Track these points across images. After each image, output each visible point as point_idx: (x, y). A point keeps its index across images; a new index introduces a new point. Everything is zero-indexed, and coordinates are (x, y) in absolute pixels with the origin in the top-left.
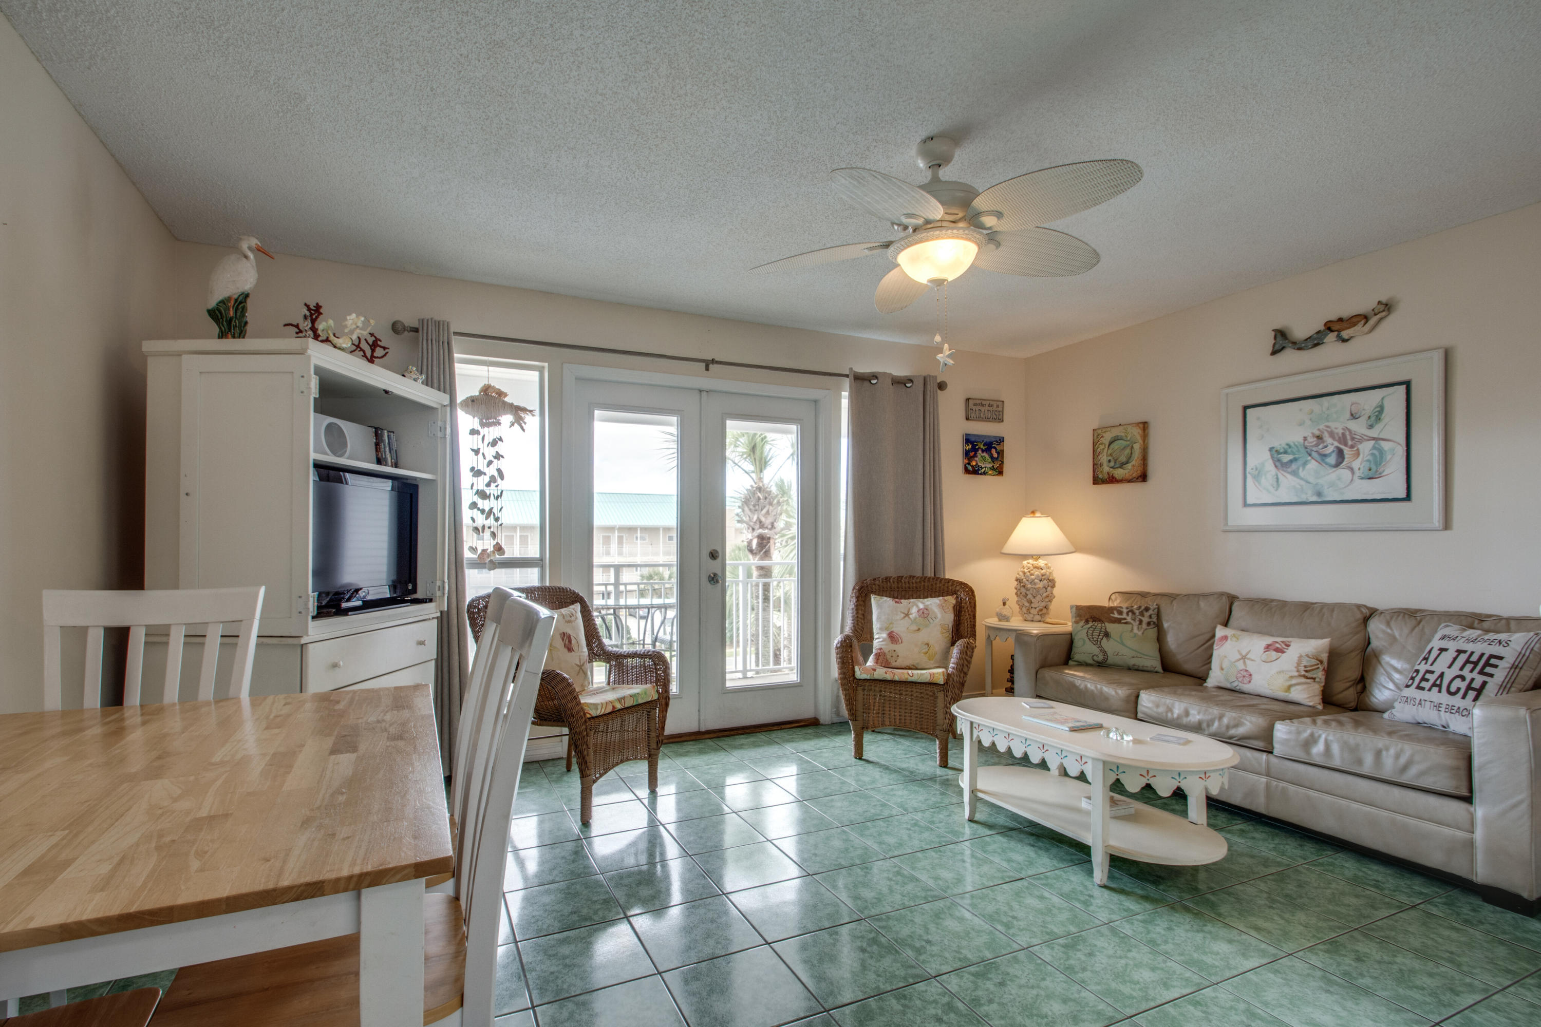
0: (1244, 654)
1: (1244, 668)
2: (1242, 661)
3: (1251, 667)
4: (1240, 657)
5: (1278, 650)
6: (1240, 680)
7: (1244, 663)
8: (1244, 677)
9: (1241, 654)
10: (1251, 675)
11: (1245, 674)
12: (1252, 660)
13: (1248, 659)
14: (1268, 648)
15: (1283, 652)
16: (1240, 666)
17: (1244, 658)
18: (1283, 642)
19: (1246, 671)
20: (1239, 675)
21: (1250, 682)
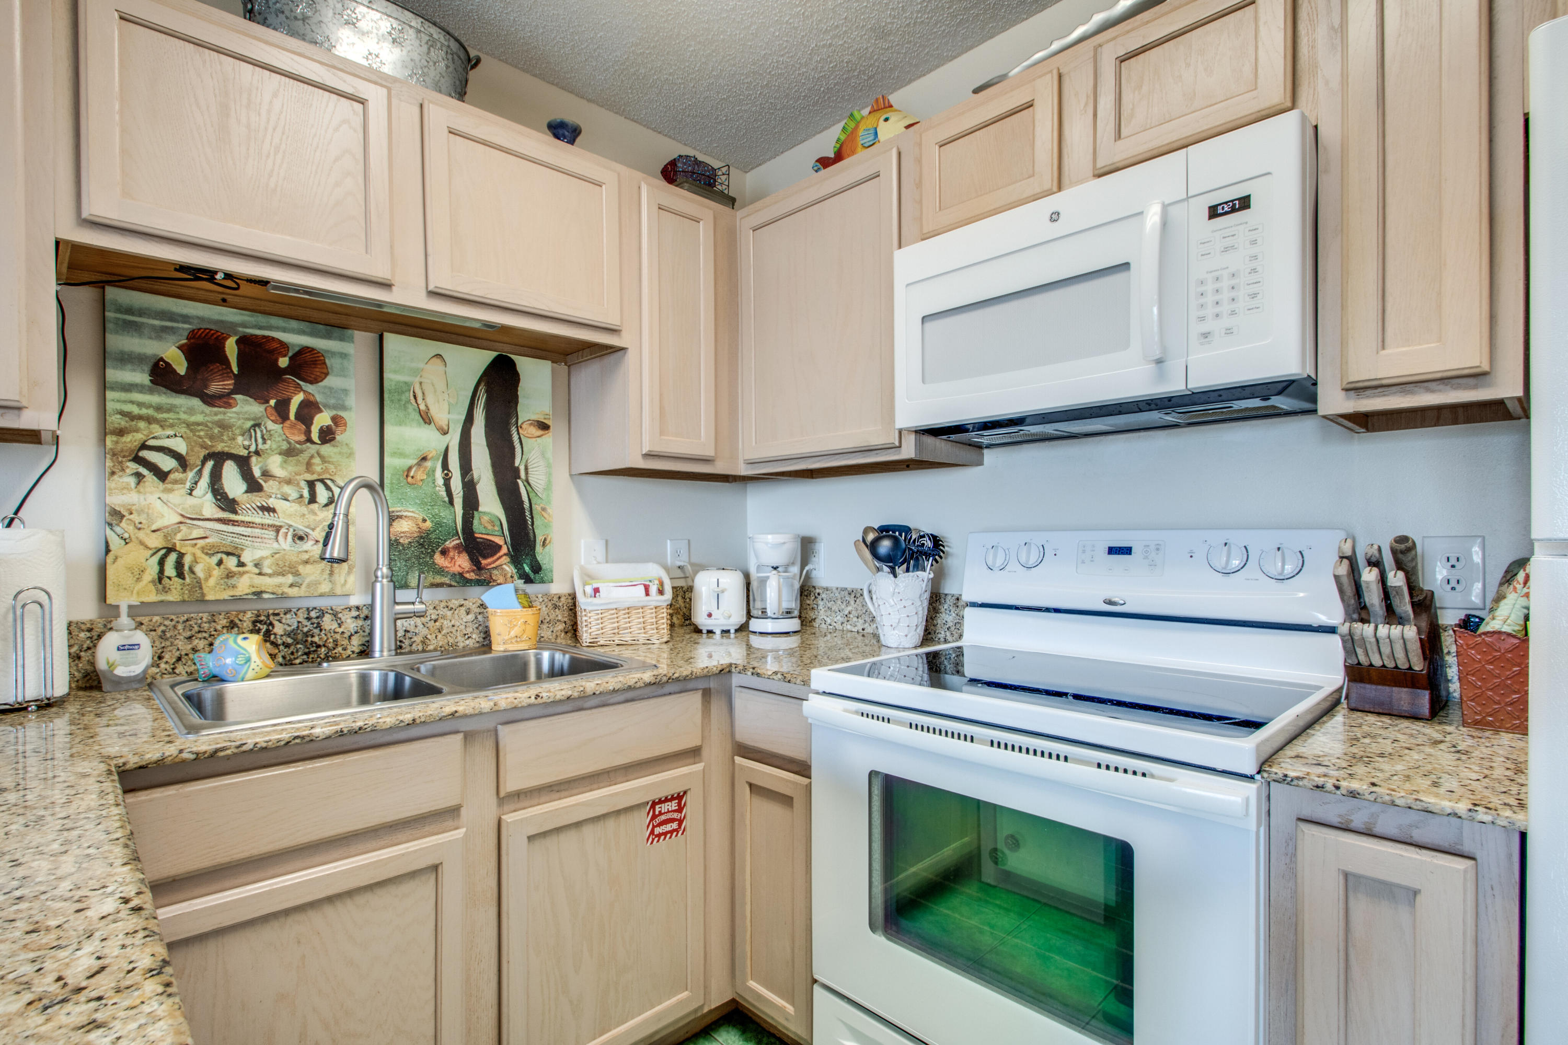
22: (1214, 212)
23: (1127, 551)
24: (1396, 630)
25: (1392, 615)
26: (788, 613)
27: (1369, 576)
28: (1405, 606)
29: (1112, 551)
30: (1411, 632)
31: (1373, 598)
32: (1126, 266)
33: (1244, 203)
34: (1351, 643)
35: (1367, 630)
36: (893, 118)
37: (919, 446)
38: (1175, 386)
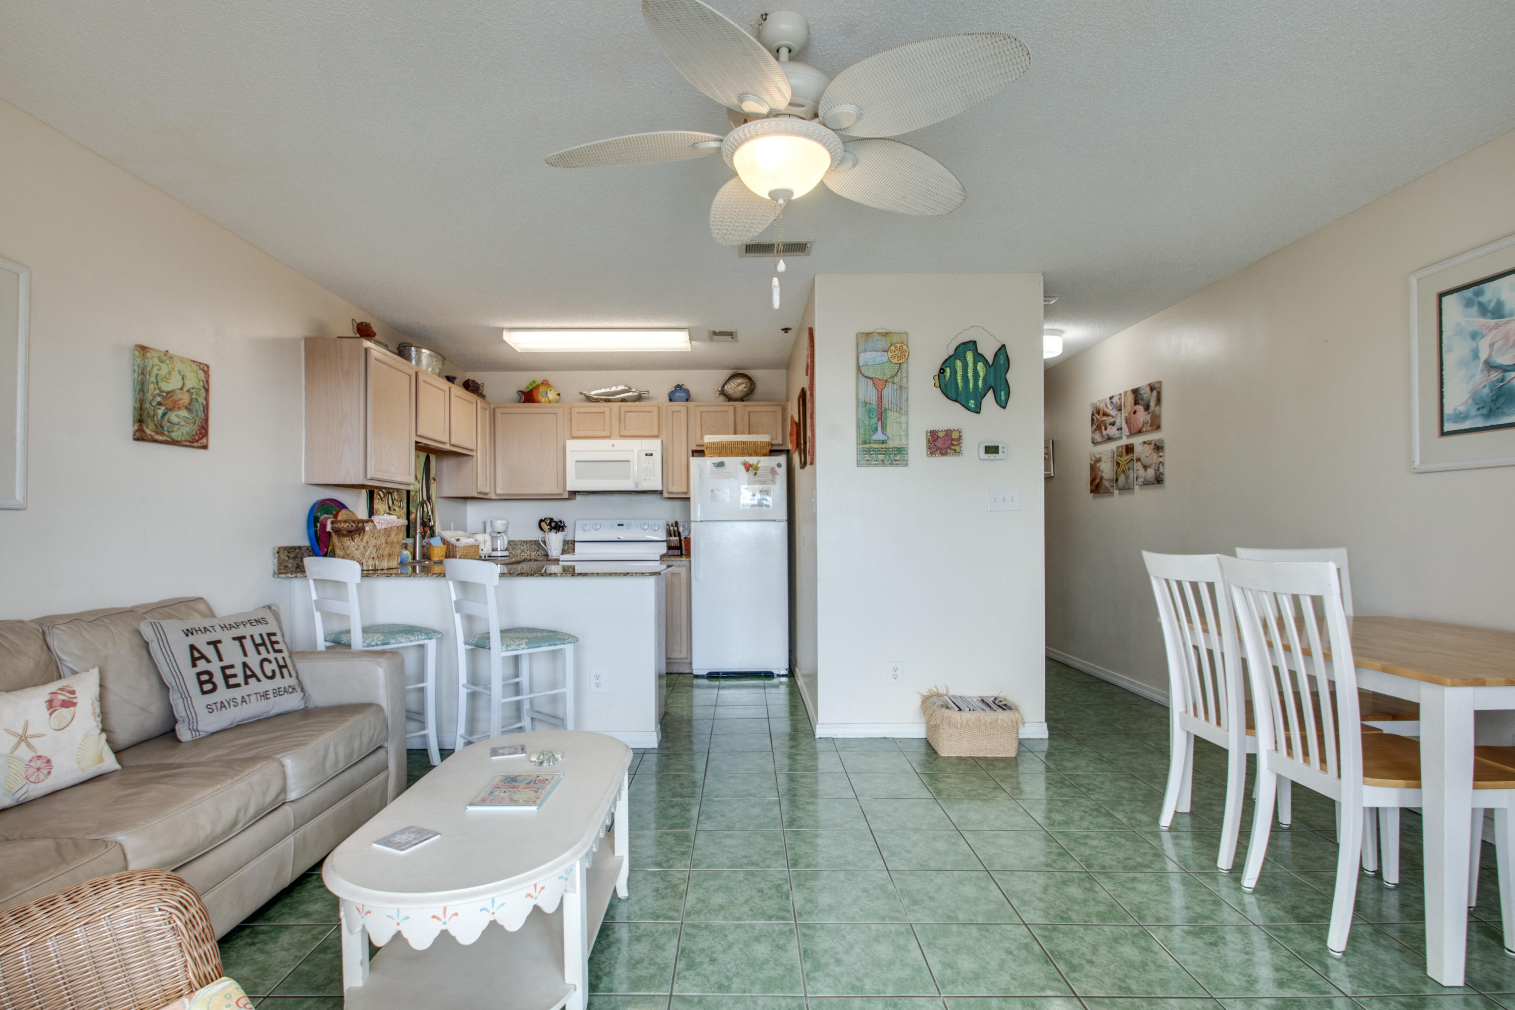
0: (20, 732)
1: (34, 754)
2: (23, 744)
3: (43, 747)
4: (16, 740)
5: (68, 704)
6: (32, 779)
7: (29, 745)
8: (38, 769)
9: (15, 734)
10: (49, 761)
11: (39, 763)
12: (40, 736)
13: (32, 737)
14: (50, 704)
15: (74, 704)
16: (24, 753)
17: (23, 738)
18: (61, 689)
19: (39, 757)
20: (31, 770)
21: (49, 773)
22: (646, 455)
23: (622, 525)
24: (674, 538)
25: (675, 536)
26: (506, 550)
27: (672, 528)
28: (677, 534)
29: (619, 525)
30: (678, 538)
31: (672, 533)
32: (629, 461)
33: (651, 455)
34: (667, 541)
35: (671, 538)
36: (552, 391)
37: (569, 495)
38: (640, 489)
